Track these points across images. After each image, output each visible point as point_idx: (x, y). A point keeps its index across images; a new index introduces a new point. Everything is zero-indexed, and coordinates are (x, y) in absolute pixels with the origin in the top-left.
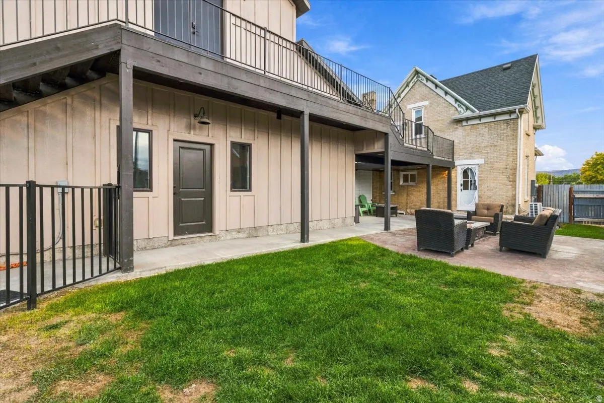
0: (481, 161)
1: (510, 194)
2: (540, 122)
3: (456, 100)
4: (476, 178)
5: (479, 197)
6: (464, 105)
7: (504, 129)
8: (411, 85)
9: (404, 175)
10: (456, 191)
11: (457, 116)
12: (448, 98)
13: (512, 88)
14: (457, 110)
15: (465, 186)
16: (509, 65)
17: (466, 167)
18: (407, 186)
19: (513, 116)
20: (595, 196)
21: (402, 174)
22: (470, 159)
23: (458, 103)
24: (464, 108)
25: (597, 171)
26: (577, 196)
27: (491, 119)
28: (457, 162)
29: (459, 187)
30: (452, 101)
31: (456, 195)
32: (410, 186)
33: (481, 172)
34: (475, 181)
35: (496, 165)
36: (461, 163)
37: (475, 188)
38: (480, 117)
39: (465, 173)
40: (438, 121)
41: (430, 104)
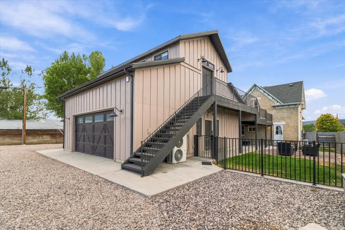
0: (284, 123)
1: (296, 136)
2: (304, 107)
3: (273, 98)
4: (282, 130)
5: (284, 137)
6: (276, 100)
7: (293, 111)
8: (253, 90)
9: (249, 128)
10: (274, 135)
11: (273, 105)
12: (269, 97)
13: (295, 95)
14: (273, 102)
15: (277, 133)
16: (292, 84)
17: (278, 125)
18: (252, 133)
19: (296, 106)
20: (326, 137)
21: (249, 127)
22: (279, 122)
23: (274, 100)
24: (277, 102)
25: (323, 124)
26: (319, 137)
27: (288, 107)
28: (274, 123)
29: (275, 133)
30: (271, 98)
31: (274, 136)
32: (253, 132)
33: (284, 127)
34: (281, 131)
35: (290, 125)
36: (275, 124)
37: (281, 134)
38: (283, 106)
39: (277, 128)
40: (265, 106)
41: (261, 98)
